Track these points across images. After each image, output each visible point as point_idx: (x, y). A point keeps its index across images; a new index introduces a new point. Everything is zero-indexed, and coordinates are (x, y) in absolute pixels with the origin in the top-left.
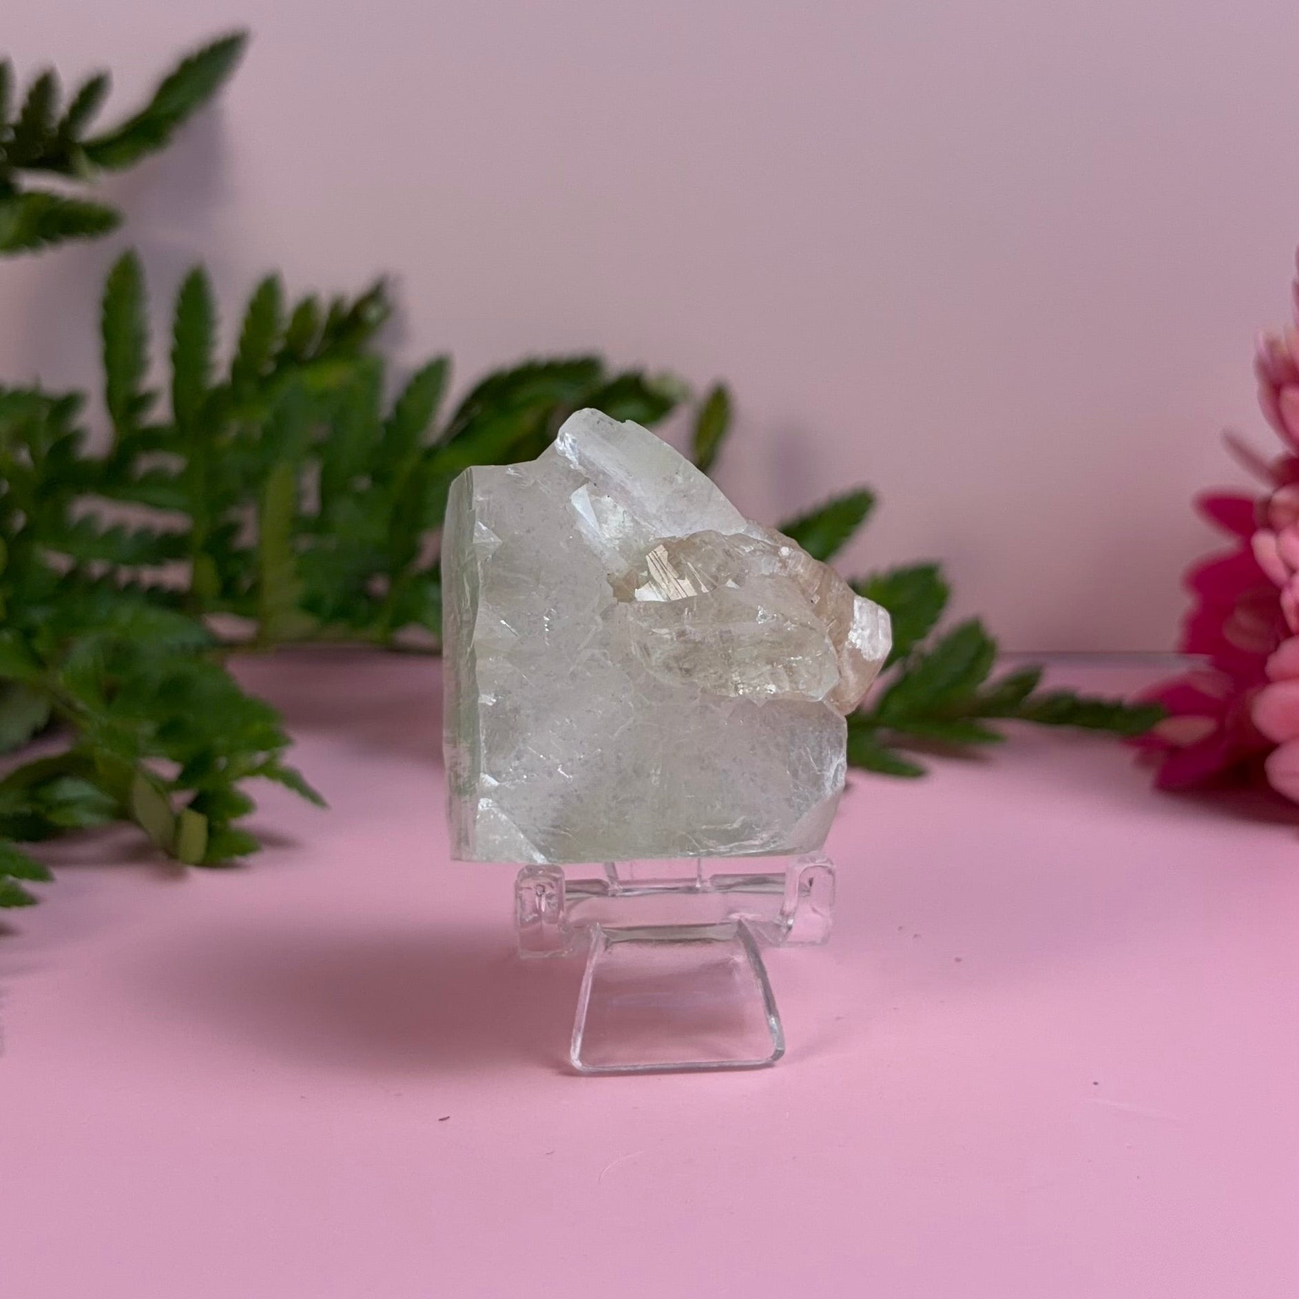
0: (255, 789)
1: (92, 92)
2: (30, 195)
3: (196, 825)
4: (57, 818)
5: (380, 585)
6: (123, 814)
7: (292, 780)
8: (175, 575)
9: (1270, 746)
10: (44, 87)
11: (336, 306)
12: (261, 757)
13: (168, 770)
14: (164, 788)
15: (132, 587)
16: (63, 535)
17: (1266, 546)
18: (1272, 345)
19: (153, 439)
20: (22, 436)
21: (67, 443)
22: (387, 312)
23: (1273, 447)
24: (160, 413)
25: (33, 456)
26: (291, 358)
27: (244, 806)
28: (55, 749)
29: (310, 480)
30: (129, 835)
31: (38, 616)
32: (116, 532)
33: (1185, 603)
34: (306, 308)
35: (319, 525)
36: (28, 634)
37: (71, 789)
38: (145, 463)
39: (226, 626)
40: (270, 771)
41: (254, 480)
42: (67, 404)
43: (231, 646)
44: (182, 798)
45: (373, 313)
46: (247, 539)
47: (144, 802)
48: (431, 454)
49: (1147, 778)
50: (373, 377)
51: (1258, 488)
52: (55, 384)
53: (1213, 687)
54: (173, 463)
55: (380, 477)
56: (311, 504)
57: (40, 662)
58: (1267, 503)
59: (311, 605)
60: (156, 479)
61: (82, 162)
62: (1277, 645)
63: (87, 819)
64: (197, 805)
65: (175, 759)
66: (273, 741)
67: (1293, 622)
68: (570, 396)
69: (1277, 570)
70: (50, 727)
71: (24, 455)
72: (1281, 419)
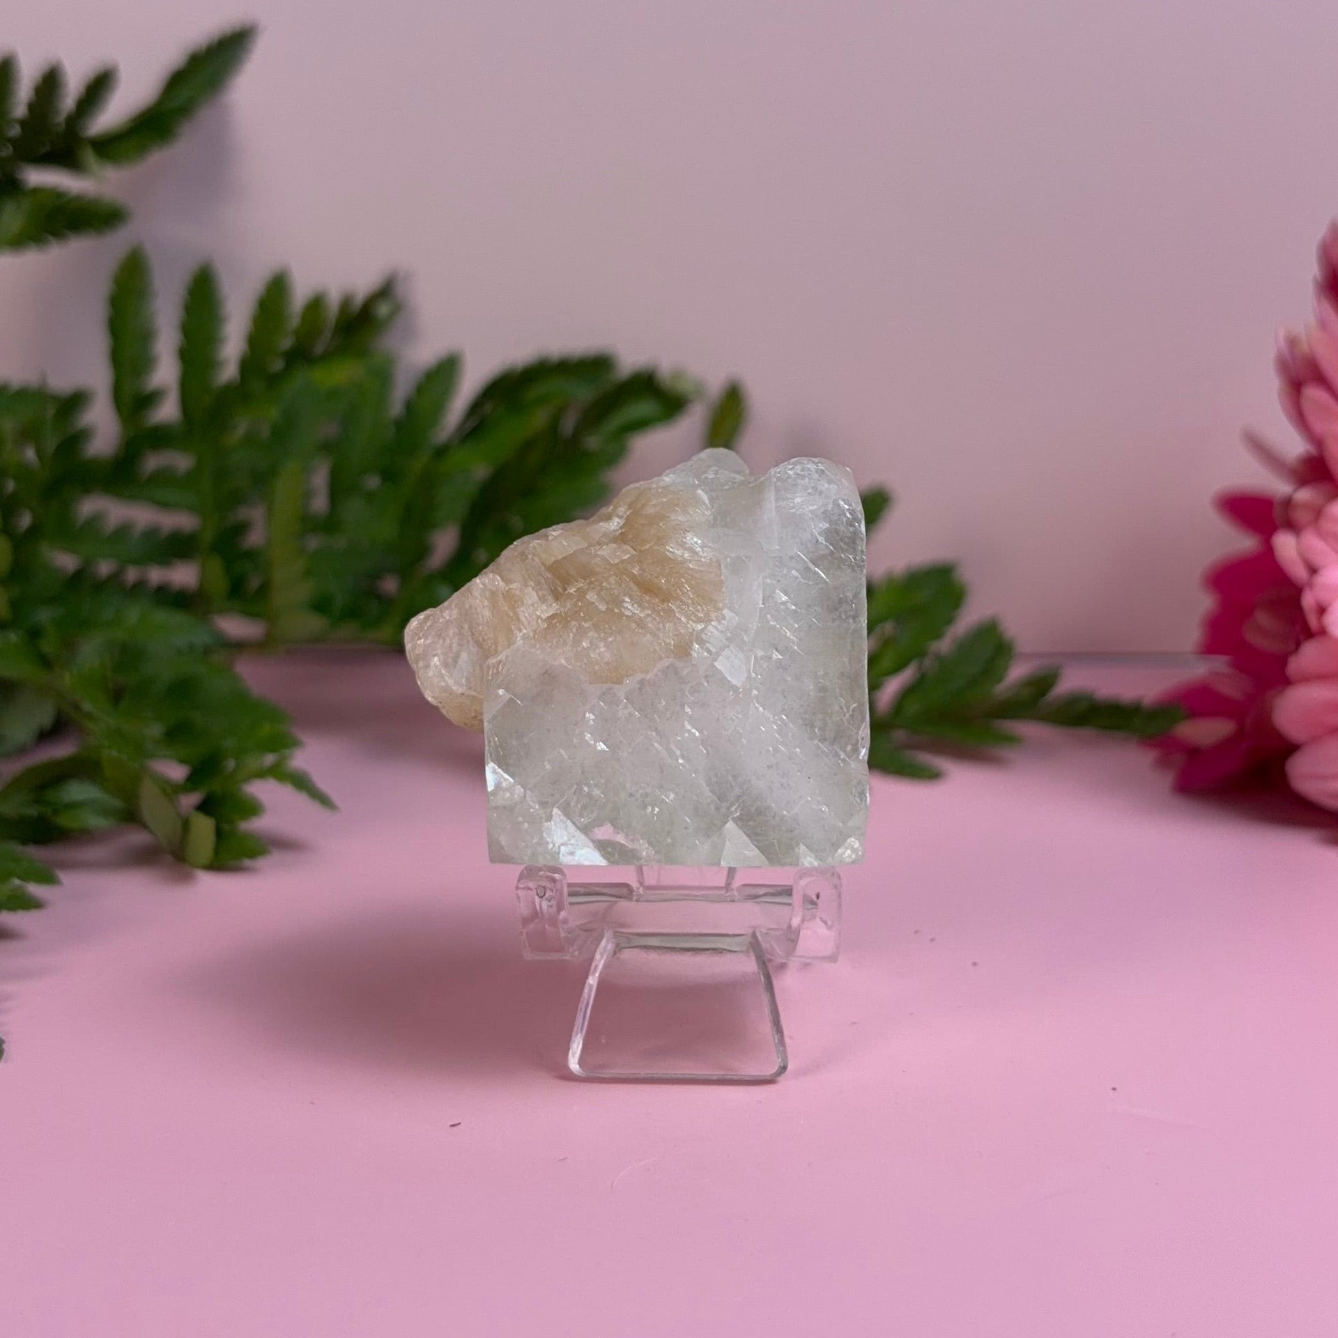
0: (263, 790)
1: (99, 86)
2: (36, 191)
3: (204, 827)
4: (64, 821)
5: (390, 585)
6: (130, 816)
7: (301, 783)
8: (183, 575)
9: (1291, 748)
10: (50, 82)
11: (346, 303)
12: (269, 759)
13: (176, 772)
14: (172, 791)
15: (139, 587)
16: (70, 534)
17: (1286, 545)
18: (1292, 342)
19: (160, 438)
20: (28, 434)
21: (74, 441)
22: (398, 309)
23: (1294, 446)
24: (168, 411)
25: (39, 453)
26: (300, 355)
27: (252, 808)
28: (62, 751)
29: (320, 479)
30: (137, 838)
31: (44, 616)
32: (123, 531)
33: (1205, 603)
34: (316, 305)
35: (329, 524)
36: (35, 634)
37: (77, 791)
38: (152, 462)
39: (235, 626)
40: (279, 773)
41: (263, 479)
42: (75, 402)
43: (239, 646)
44: (189, 800)
45: (383, 309)
46: (255, 538)
47: (151, 803)
48: (441, 452)
49: (1166, 780)
50: (383, 375)
51: (1278, 486)
52: (62, 382)
53: (1232, 687)
54: (181, 461)
55: (390, 476)
56: (320, 504)
57: (46, 662)
58: (1288, 503)
59: (320, 605)
60: (164, 478)
61: (89, 157)
62: (1298, 646)
63: (94, 821)
64: (206, 807)
65: (182, 761)
66: (282, 743)
67: (1313, 621)
68: (583, 393)
69: (1298, 572)
70: (55, 730)
71: (30, 454)
72: (1300, 418)
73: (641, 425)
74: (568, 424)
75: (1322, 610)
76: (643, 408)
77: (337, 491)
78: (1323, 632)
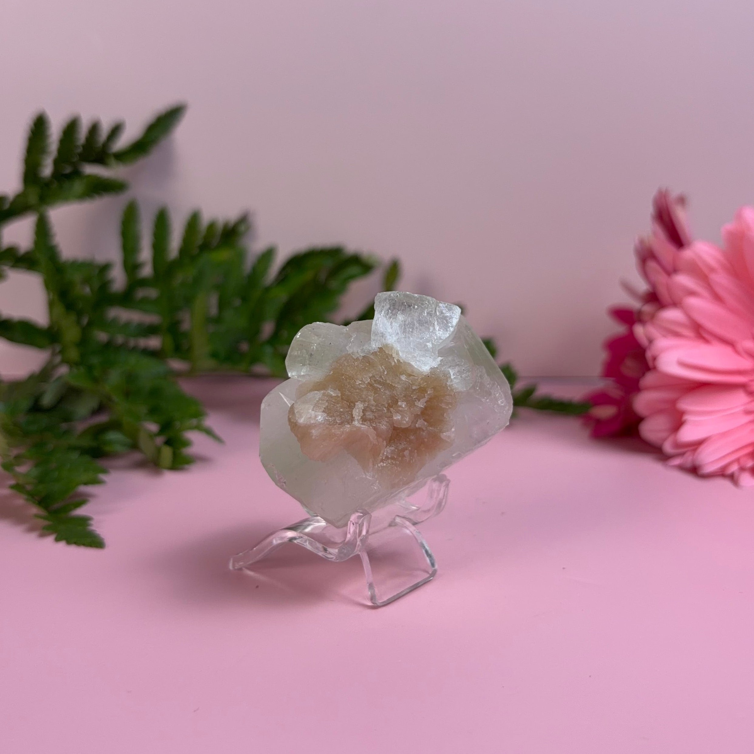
0: (193, 436)
1: (116, 130)
2: (89, 176)
3: (167, 453)
4: (107, 448)
5: (245, 347)
6: (134, 446)
7: (209, 432)
8: (154, 342)
9: (640, 419)
10: (94, 129)
11: (226, 226)
12: (194, 422)
13: (153, 427)
14: (152, 436)
15: (134, 349)
16: (105, 325)
17: (639, 331)
18: (642, 242)
19: (143, 283)
20: (87, 281)
21: (105, 285)
22: (248, 228)
23: (642, 286)
24: (147, 271)
25: (91, 289)
26: (205, 247)
27: (187, 443)
28: (103, 418)
29: (214, 300)
30: (137, 456)
31: (95, 360)
32: (127, 324)
33: (602, 356)
34: (212, 226)
35: (217, 320)
36: (90, 368)
37: (113, 436)
38: (141, 293)
39: (176, 365)
40: (199, 428)
41: (188, 301)
42: (105, 268)
43: (179, 374)
44: (160, 440)
45: (242, 228)
46: (186, 326)
47: (144, 442)
48: (267, 289)
49: (586, 433)
50: (241, 255)
51: (635, 304)
52: (100, 258)
53: (615, 392)
54: (152, 293)
55: (244, 299)
56: (214, 311)
57: (96, 380)
58: (640, 313)
59: (214, 355)
60: (145, 300)
61: (112, 161)
62: (643, 374)
63: (118, 448)
64: (169, 443)
65: (156, 422)
66: (199, 415)
67: (650, 364)
68: (329, 263)
69: (643, 341)
70: (100, 409)
71: (87, 290)
72: (645, 274)
73: (352, 277)
74: (323, 276)
75: (655, 359)
76: (353, 270)
77: (222, 305)
78: (655, 368)
